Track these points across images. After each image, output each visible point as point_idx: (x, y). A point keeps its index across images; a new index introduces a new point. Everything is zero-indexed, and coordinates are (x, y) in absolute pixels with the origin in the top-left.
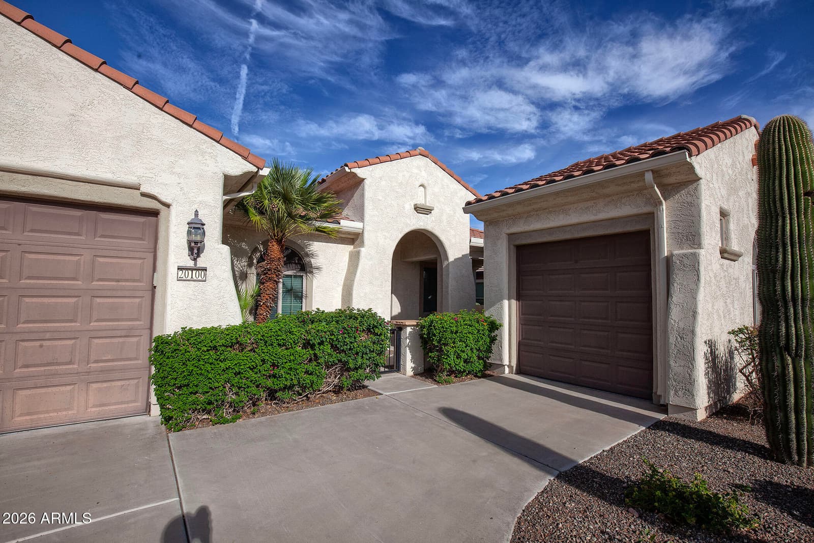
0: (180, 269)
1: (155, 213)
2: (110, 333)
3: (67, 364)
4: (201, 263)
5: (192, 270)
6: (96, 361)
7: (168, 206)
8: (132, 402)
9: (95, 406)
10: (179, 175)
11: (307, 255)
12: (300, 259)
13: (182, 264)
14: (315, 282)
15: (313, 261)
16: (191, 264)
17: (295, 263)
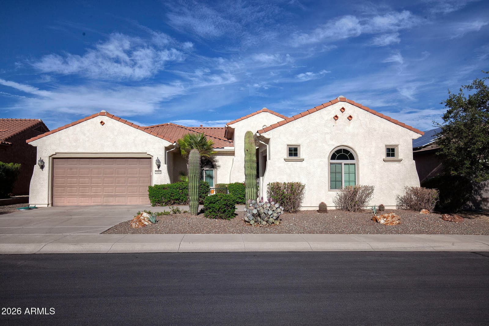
0: (155, 171)
1: (151, 158)
2: (143, 186)
3: (135, 192)
4: (160, 169)
5: (158, 171)
6: (141, 192)
7: (153, 156)
8: (147, 202)
9: (141, 202)
10: (154, 149)
11: (214, 161)
12: (212, 163)
13: (156, 170)
14: (218, 172)
15: (217, 163)
16: (158, 170)
17: (210, 165)
